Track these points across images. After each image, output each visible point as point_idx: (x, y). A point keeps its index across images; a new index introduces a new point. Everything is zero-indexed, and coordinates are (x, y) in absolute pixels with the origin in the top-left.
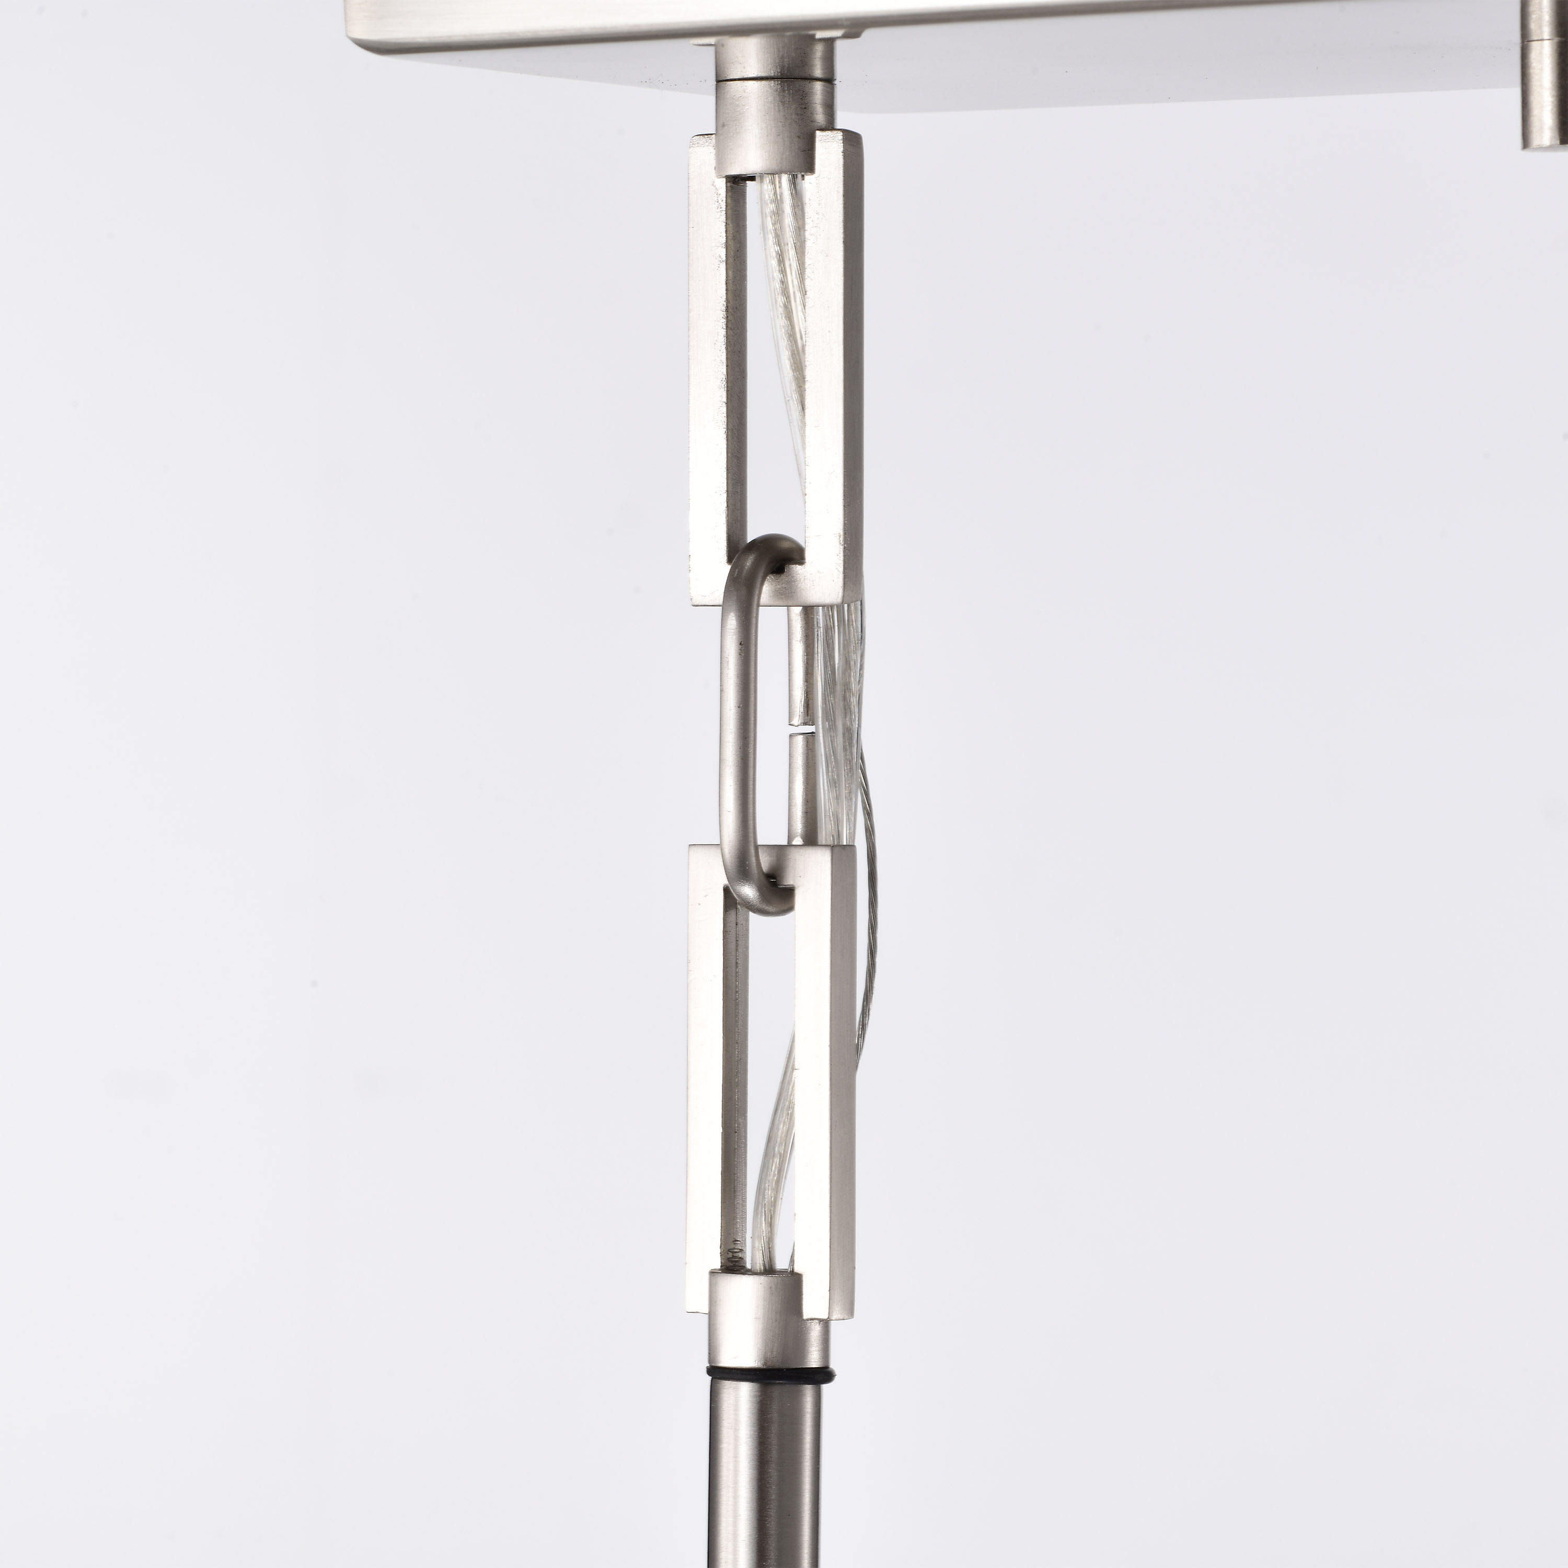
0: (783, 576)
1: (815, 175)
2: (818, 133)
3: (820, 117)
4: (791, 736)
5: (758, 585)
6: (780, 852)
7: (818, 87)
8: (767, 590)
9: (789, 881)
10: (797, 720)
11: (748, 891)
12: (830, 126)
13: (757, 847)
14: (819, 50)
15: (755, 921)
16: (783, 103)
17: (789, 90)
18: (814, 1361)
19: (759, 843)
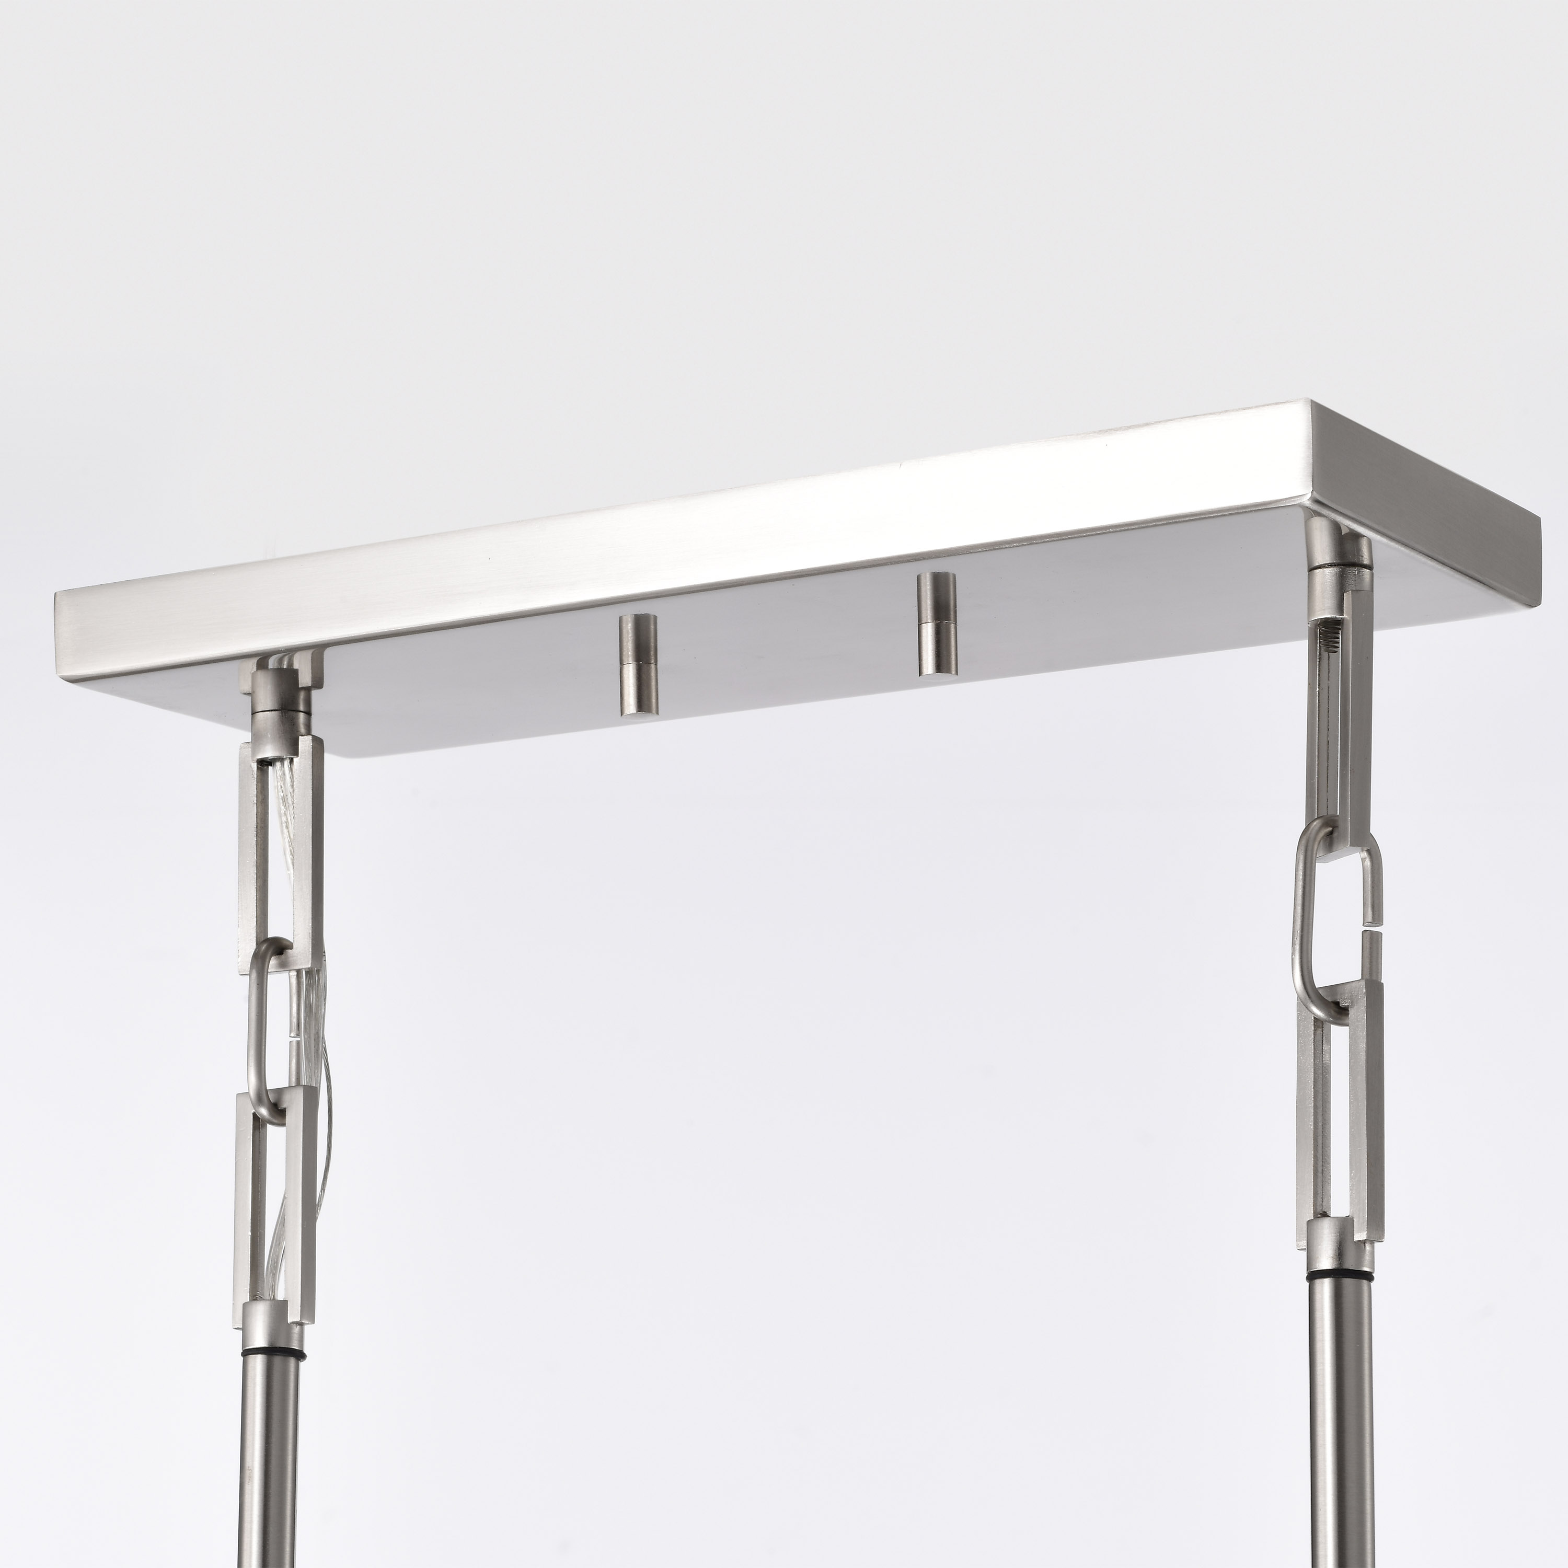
0: (283, 956)
1: (299, 758)
2: (300, 737)
3: (302, 729)
4: (290, 1042)
5: (268, 960)
6: (279, 1092)
7: (302, 716)
8: (273, 962)
9: (284, 1106)
10: (292, 1035)
11: (264, 1112)
12: (309, 732)
13: (267, 1091)
14: (302, 695)
15: (270, 1128)
16: (282, 722)
17: (285, 715)
18: (295, 1346)
19: (268, 1089)
